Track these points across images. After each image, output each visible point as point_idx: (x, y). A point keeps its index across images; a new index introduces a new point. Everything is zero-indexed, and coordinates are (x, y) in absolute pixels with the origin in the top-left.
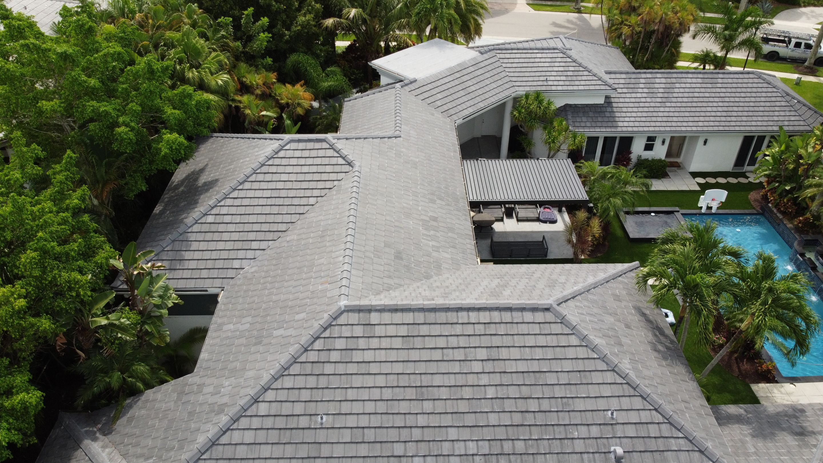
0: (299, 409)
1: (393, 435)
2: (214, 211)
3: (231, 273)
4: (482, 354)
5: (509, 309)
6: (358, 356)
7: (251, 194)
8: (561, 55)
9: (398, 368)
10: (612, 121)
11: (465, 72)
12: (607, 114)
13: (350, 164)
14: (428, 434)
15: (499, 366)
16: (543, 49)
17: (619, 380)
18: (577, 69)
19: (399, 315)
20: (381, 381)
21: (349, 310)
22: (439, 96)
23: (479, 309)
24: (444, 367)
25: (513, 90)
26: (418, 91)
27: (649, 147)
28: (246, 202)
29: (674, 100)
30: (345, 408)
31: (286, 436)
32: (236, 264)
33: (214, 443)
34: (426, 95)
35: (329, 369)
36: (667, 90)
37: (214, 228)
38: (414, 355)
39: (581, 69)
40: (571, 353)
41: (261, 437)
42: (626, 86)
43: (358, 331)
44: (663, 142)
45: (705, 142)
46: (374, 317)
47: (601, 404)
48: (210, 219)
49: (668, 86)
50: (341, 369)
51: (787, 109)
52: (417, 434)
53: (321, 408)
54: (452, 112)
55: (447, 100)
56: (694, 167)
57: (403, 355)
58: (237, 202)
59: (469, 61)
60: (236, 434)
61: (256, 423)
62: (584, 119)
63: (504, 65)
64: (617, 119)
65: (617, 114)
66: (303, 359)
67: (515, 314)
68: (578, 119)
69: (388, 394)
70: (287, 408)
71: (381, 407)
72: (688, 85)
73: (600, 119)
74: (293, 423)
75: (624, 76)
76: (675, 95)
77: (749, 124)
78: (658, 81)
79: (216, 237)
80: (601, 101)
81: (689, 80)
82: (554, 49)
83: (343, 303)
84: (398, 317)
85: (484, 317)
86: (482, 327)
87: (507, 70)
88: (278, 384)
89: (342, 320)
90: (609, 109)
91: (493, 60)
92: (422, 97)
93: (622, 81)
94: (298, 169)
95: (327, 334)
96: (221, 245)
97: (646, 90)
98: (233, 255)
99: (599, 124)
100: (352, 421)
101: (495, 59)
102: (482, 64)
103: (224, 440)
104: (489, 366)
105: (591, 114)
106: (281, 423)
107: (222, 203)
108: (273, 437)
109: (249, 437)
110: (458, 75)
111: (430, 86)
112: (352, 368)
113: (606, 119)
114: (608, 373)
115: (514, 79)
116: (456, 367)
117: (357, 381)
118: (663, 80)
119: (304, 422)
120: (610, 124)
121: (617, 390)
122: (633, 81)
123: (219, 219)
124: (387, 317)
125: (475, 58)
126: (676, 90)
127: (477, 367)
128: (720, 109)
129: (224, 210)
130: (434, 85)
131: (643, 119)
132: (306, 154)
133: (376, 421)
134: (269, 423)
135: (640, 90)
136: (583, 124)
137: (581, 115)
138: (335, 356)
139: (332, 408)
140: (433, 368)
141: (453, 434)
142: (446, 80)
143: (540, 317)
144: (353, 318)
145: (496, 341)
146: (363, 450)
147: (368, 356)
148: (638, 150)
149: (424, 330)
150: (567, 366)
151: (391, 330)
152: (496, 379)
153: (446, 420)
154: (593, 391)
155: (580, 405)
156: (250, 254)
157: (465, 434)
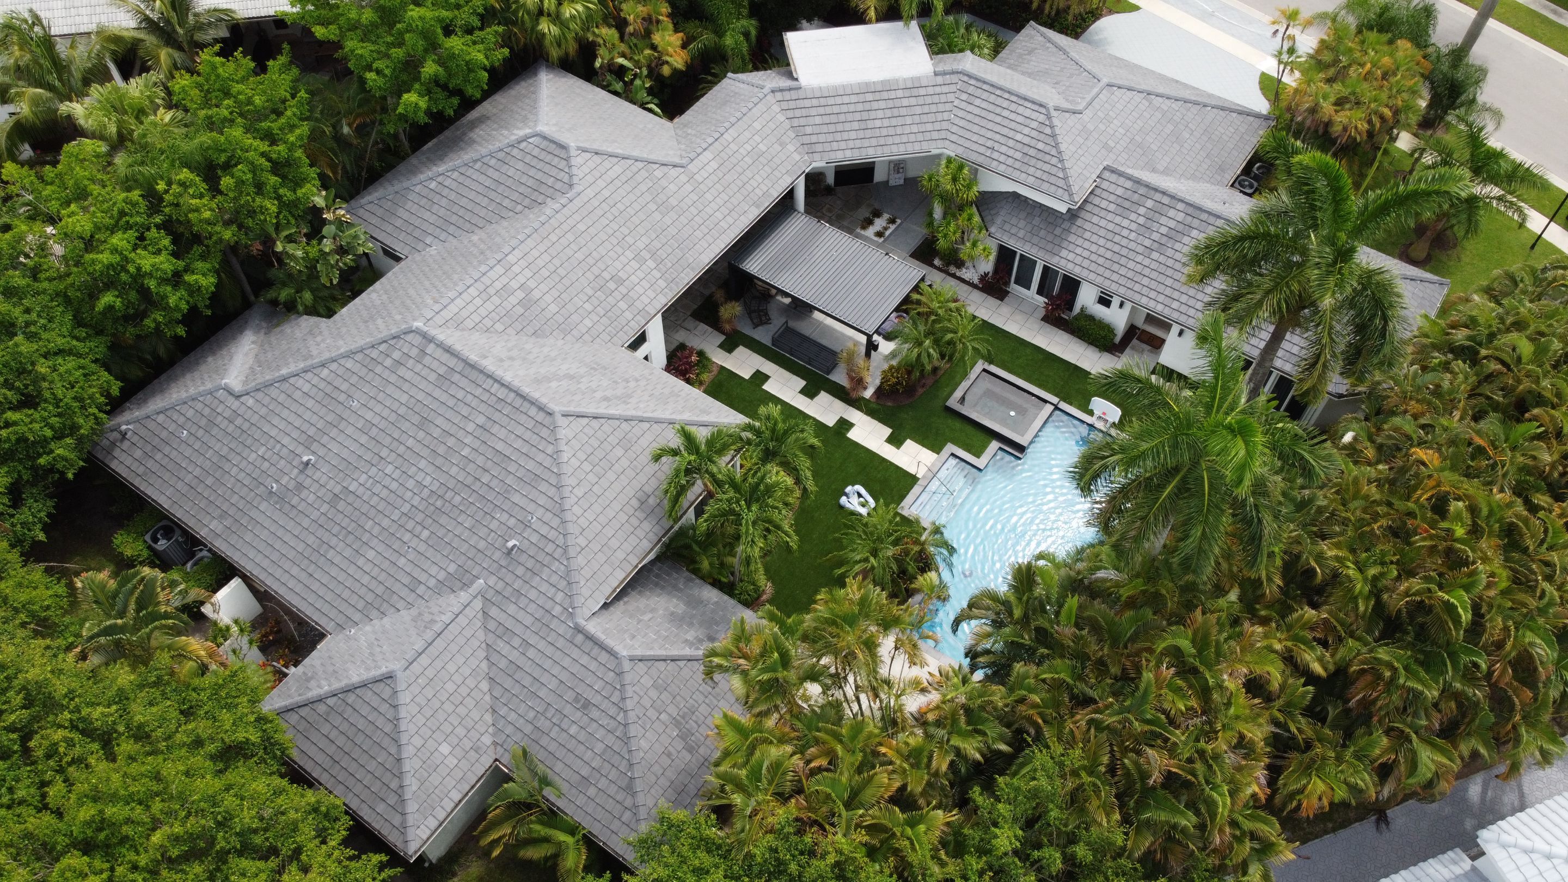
0: (344, 387)
1: (387, 440)
2: (440, 179)
4: (481, 420)
5: (524, 397)
6: (401, 371)
8: (1042, 118)
9: (421, 396)
10: (1057, 243)
11: (885, 95)
12: (1058, 232)
13: (571, 185)
14: (408, 454)
15: (485, 436)
16: (1025, 99)
17: (557, 498)
18: (1047, 149)
19: (448, 355)
20: (404, 398)
21: (417, 332)
22: (818, 120)
23: (503, 385)
24: (449, 414)
25: (940, 144)
26: (792, 105)
27: (1101, 302)
29: (1170, 252)
30: (372, 404)
31: (327, 401)
32: (428, 239)
33: (284, 379)
34: (798, 113)
35: (379, 369)
36: (1173, 233)
37: (431, 195)
38: (437, 393)
39: (1054, 152)
40: (540, 457)
41: (313, 392)
42: (1119, 201)
43: (414, 352)
44: (1121, 305)
45: (1181, 333)
46: (431, 348)
47: (531, 507)
48: (433, 185)
49: (1180, 228)
50: (386, 374)
52: (401, 450)
53: (358, 395)
54: (819, 148)
55: (825, 129)
57: (430, 388)
59: (905, 80)
60: (301, 380)
61: (315, 380)
62: (1022, 224)
63: (956, 103)
64: (1065, 244)
65: (1073, 238)
66: (367, 352)
67: (526, 404)
68: (1014, 221)
69: (402, 410)
70: (338, 382)
71: (393, 417)
73: (1042, 233)
74: (335, 394)
75: (1128, 184)
76: (1178, 246)
78: (1172, 213)
79: (428, 205)
82: (1041, 105)
83: (418, 324)
84: (445, 357)
85: (502, 393)
86: (495, 399)
87: (956, 111)
88: (342, 361)
89: (409, 338)
90: (1066, 225)
91: (945, 89)
92: (790, 114)
93: (1120, 191)
94: (526, 169)
95: (392, 342)
96: (427, 216)
97: (1141, 220)
98: (431, 229)
99: (1035, 240)
100: (369, 416)
101: (953, 88)
102: (922, 92)
103: (292, 380)
104: (478, 432)
105: (1037, 221)
106: (329, 389)
107: (452, 173)
108: (320, 396)
109: (306, 387)
110: (869, 97)
111: (815, 102)
112: (393, 378)
113: (1050, 237)
114: (554, 489)
115: (954, 129)
116: (457, 419)
117: (390, 389)
118: (1181, 216)
119: (342, 398)
120: (1049, 247)
121: (549, 504)
122: (1135, 198)
123: (439, 189)
124: (439, 353)
125: (919, 78)
126: (1185, 240)
127: (471, 427)
130: (823, 101)
131: (1101, 261)
133: (383, 425)
134: (322, 385)
135: (1133, 216)
136: (1014, 231)
137: (1023, 215)
138: (388, 362)
139: (364, 399)
140: (442, 410)
141: (422, 464)
142: (846, 99)
143: (540, 417)
144: (417, 340)
145: (497, 417)
146: (364, 439)
147: (408, 375)
148: (1086, 298)
149: (456, 378)
150: (530, 465)
151: (435, 365)
152: (477, 444)
153: (425, 452)
154: (534, 494)
155: (516, 498)
156: (443, 236)
157: (430, 469)
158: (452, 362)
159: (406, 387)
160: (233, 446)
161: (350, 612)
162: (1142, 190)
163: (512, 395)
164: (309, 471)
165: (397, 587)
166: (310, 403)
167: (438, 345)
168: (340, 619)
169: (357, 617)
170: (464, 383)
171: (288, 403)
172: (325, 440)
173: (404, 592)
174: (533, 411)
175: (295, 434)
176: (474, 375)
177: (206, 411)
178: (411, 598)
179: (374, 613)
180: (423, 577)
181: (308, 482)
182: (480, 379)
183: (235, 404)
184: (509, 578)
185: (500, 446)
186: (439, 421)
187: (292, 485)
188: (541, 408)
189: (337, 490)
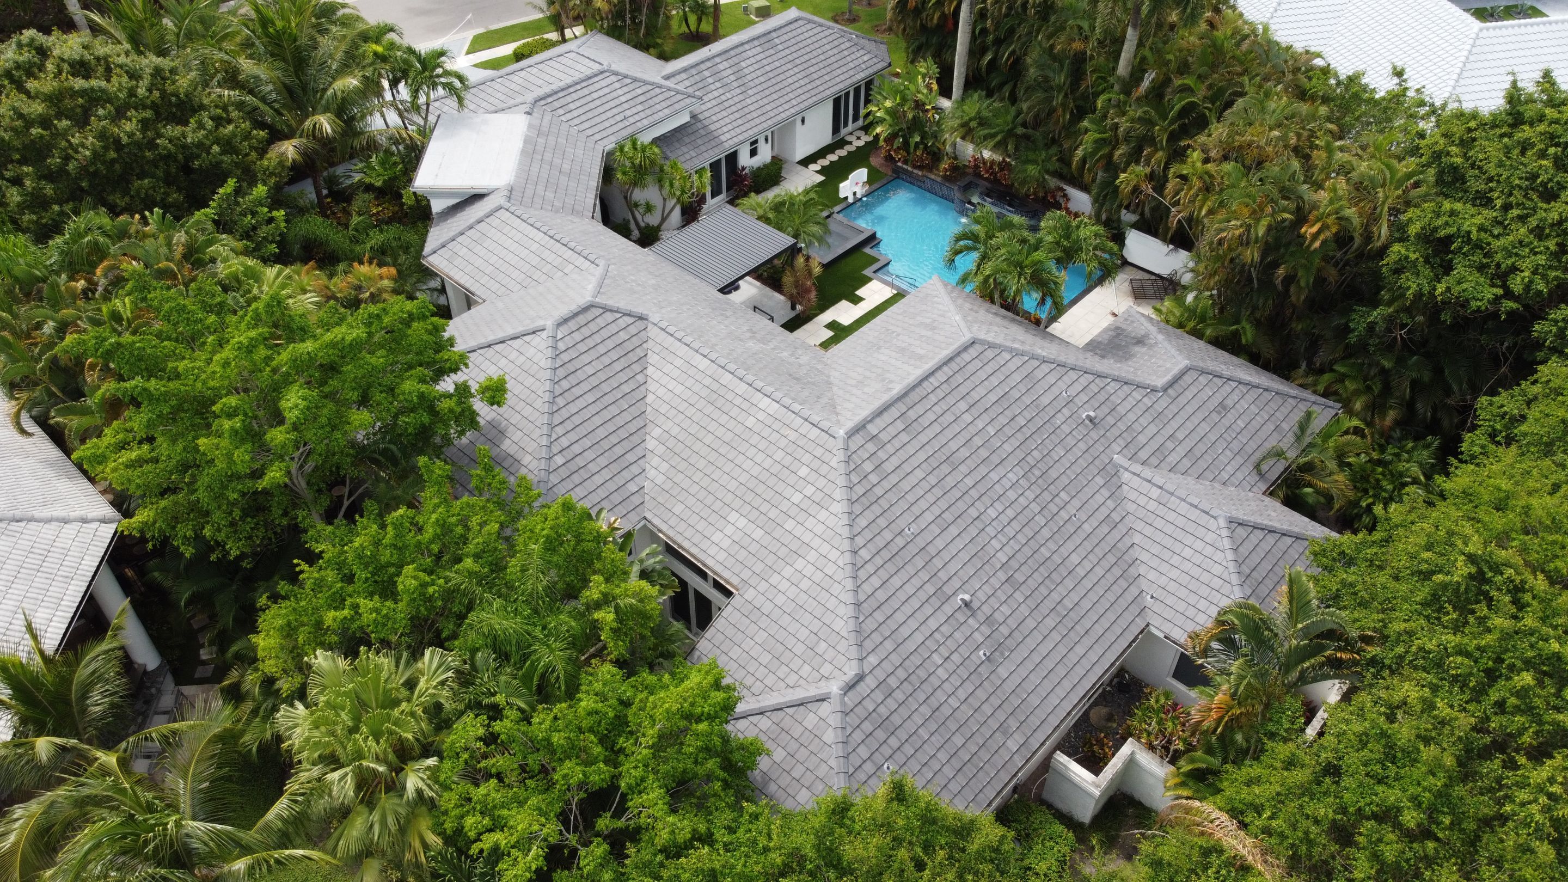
0: (888, 535)
1: (961, 506)
3: (636, 500)
4: (963, 406)
5: (951, 359)
6: (888, 467)
7: (573, 408)
8: (615, 78)
9: (922, 456)
10: (711, 138)
11: (540, 148)
12: (702, 132)
13: (641, 318)
14: (981, 488)
15: (980, 407)
16: (590, 78)
17: (1053, 366)
18: (644, 89)
19: (885, 415)
20: (919, 474)
21: (850, 435)
22: (549, 195)
23: (932, 373)
24: (949, 433)
25: (598, 147)
26: (528, 199)
27: (753, 153)
28: (577, 420)
29: (752, 84)
30: (916, 510)
31: (899, 561)
32: (632, 487)
33: (859, 603)
34: (538, 201)
35: (879, 491)
37: (572, 466)
38: (923, 438)
39: (649, 86)
40: (1012, 366)
41: (883, 574)
43: (871, 447)
44: (766, 140)
45: (803, 121)
46: (872, 429)
47: (1056, 391)
50: (886, 485)
51: (854, 49)
52: (974, 493)
53: (901, 523)
55: (561, 195)
56: (800, 155)
57: (916, 444)
58: (569, 425)
59: (528, 131)
60: (864, 586)
61: (870, 568)
62: (685, 149)
63: (564, 119)
64: (715, 134)
65: (712, 127)
66: (855, 497)
67: (958, 360)
68: (679, 152)
69: (932, 480)
70: (879, 541)
71: (938, 492)
72: (753, 60)
73: (699, 142)
74: (894, 548)
75: (684, 76)
76: (749, 77)
77: (834, 82)
78: (721, 67)
79: (584, 474)
80: (685, 118)
81: (750, 53)
82: (601, 73)
83: (841, 432)
84: (887, 418)
85: (941, 376)
86: (945, 386)
87: (571, 124)
88: (857, 529)
89: (853, 446)
90: (699, 125)
92: (537, 205)
93: (687, 83)
94: (593, 354)
95: (853, 465)
96: (598, 480)
97: (718, 85)
98: (619, 480)
99: (703, 148)
100: (929, 517)
102: (544, 129)
104: (975, 412)
105: (687, 139)
106: (886, 554)
107: (554, 436)
108: (891, 568)
109: (876, 581)
110: (537, 156)
111: (529, 187)
112: (894, 479)
113: (705, 139)
114: (1043, 366)
115: (589, 132)
116: (956, 428)
117: (906, 485)
118: (726, 64)
119: (900, 542)
120: (713, 144)
121: (1057, 374)
122: (697, 78)
123: (569, 454)
124: (880, 422)
125: (530, 124)
126: (746, 71)
127: (967, 418)
128: (799, 76)
129: (565, 442)
130: (531, 182)
131: (740, 122)
132: (586, 331)
133: (943, 504)
134: (879, 561)
135: (713, 87)
136: (688, 157)
137: (676, 145)
138: (874, 478)
139: (908, 518)
140: (942, 439)
141: (994, 476)
142: (535, 169)
143: (973, 352)
144: (858, 439)
145: (963, 390)
146: (954, 530)
147: (895, 461)
148: (745, 160)
149: (912, 414)
150: (1017, 377)
151: (892, 431)
152: (986, 418)
153: (983, 470)
154: (1044, 384)
155: (1045, 400)
156: (635, 469)
157: (1001, 471)
158: (894, 412)
159: (907, 468)
160: (922, 697)
161: (1129, 597)
162: (694, 71)
163: (945, 369)
164: (975, 605)
165: (1111, 540)
166: (896, 582)
167: (870, 421)
168: (1135, 609)
169: (1134, 591)
170: (920, 409)
171: (887, 609)
172: (943, 575)
173: (1116, 534)
174: (966, 357)
175: (928, 610)
176: (915, 396)
177: (868, 727)
178: (1122, 528)
179: (1133, 571)
180: (1104, 511)
181: (986, 609)
182: (920, 392)
183: (870, 682)
184: (1115, 432)
185: (993, 397)
186: (953, 446)
187: (986, 630)
188: (965, 348)
189: (1002, 576)
